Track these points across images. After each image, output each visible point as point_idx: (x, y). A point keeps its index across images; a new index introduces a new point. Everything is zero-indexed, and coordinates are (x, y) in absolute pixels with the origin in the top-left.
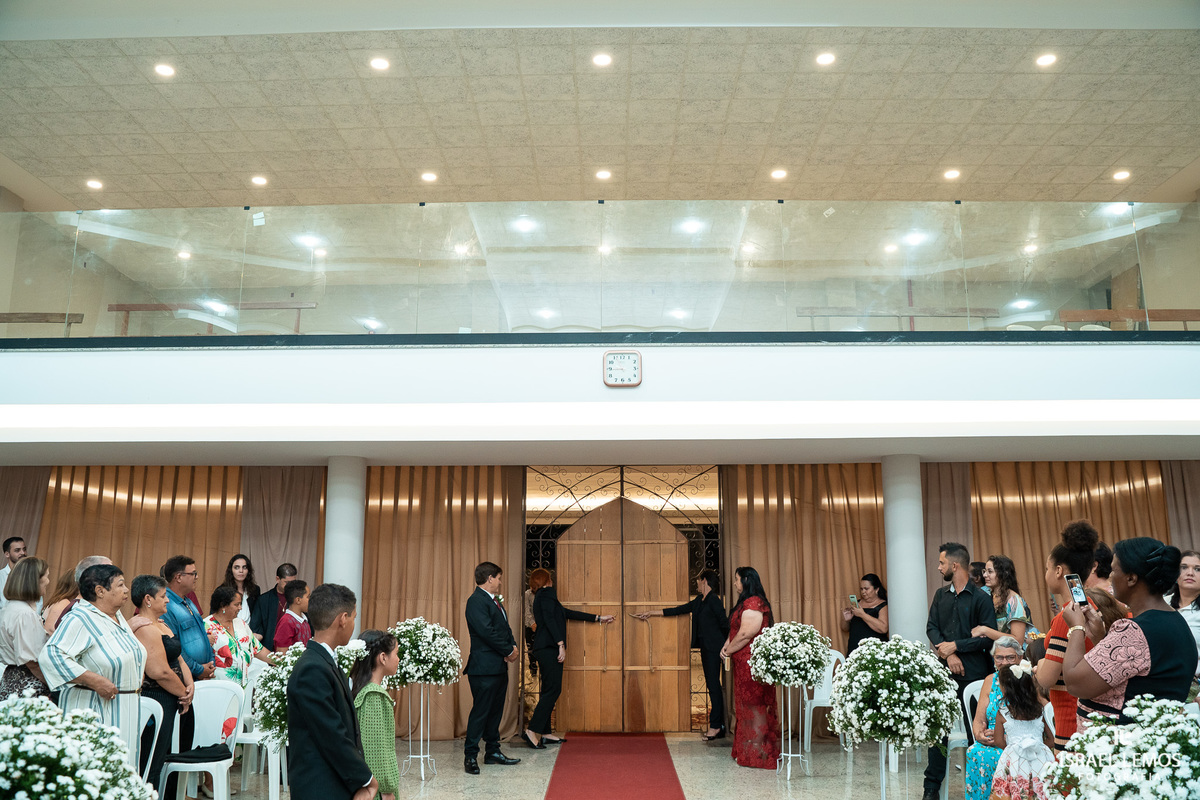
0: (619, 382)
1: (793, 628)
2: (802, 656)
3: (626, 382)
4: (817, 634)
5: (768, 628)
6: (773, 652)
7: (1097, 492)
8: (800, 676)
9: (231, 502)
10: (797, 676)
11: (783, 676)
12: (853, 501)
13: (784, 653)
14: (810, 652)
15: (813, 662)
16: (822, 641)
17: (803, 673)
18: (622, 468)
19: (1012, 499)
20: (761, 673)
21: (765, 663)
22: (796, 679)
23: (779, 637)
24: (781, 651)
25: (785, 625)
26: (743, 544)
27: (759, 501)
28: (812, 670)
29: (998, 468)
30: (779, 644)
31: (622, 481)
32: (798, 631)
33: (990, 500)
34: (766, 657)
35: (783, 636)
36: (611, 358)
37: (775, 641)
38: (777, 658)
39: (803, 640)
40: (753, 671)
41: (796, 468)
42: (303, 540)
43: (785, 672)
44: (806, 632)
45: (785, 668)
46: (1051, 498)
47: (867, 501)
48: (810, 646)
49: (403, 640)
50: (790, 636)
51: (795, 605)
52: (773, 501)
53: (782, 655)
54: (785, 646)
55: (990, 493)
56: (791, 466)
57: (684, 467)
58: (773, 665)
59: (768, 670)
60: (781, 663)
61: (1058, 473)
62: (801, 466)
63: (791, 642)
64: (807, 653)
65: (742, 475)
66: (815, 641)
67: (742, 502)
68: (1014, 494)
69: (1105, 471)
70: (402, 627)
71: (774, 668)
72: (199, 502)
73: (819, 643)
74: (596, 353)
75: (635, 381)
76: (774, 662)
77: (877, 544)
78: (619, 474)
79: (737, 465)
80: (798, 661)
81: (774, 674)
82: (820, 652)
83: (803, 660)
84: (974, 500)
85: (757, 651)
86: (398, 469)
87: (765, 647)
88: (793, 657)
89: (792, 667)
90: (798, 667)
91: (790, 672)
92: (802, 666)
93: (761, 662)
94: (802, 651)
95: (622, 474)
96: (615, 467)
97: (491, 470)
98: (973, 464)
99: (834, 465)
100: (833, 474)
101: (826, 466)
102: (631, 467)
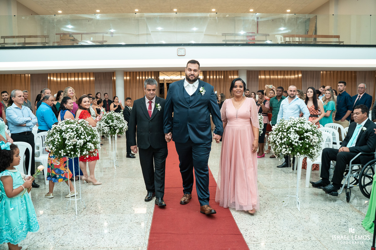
0: (181, 55)
3: (182, 55)
7: (286, 77)
9: (92, 79)
19: (268, 77)
27: (211, 77)
29: (265, 72)
31: (181, 75)
33: (263, 77)
36: (179, 49)
42: (109, 89)
52: (215, 77)
55: (263, 75)
56: (219, 71)
61: (279, 73)
62: (221, 71)
65: (208, 73)
67: (208, 77)
69: (289, 73)
72: (84, 79)
74: (176, 48)
75: (184, 55)
79: (207, 71)
84: (259, 77)
86: (130, 72)
95: (181, 73)
96: (180, 71)
97: (151, 72)
98: (260, 71)
99: (228, 71)
100: (228, 73)
101: (227, 71)
102: (182, 71)
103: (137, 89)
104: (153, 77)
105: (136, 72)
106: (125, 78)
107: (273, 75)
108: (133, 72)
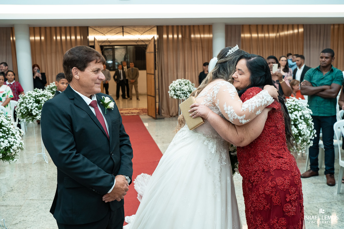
1: (183, 81)
2: (185, 90)
4: (190, 83)
5: (174, 81)
6: (176, 89)
7: (282, 34)
8: (185, 96)
10: (184, 96)
11: (179, 96)
12: (202, 36)
13: (180, 89)
14: (188, 88)
15: (189, 91)
16: (192, 85)
17: (186, 95)
18: (123, 27)
19: (255, 35)
20: (172, 95)
21: (174, 92)
22: (184, 97)
23: (178, 84)
24: (179, 88)
25: (180, 80)
26: (165, 53)
27: (170, 36)
28: (189, 94)
29: (251, 26)
30: (179, 86)
31: (123, 32)
32: (184, 82)
33: (247, 35)
34: (174, 90)
35: (180, 84)
37: (177, 85)
38: (178, 90)
39: (186, 85)
40: (170, 95)
41: (183, 27)
43: (180, 95)
44: (187, 82)
45: (180, 94)
46: (267, 35)
47: (207, 36)
48: (188, 87)
49: (53, 89)
50: (182, 84)
51: (182, 73)
52: (175, 36)
53: (179, 89)
54: (180, 87)
55: (247, 33)
56: (182, 26)
57: (145, 26)
58: (176, 93)
59: (175, 94)
60: (179, 92)
61: (270, 28)
62: (185, 26)
63: (182, 85)
64: (187, 89)
65: (165, 29)
66: (190, 85)
67: (165, 36)
68: (255, 33)
69: (286, 27)
70: (52, 85)
71: (177, 94)
73: (191, 86)
76: (177, 92)
77: (210, 53)
78: (122, 28)
79: (163, 26)
80: (184, 91)
81: (177, 95)
82: (191, 88)
83: (186, 91)
84: (242, 35)
85: (172, 88)
86: (40, 28)
87: (174, 87)
88: (183, 90)
89: (182, 93)
90: (184, 93)
91: (182, 95)
92: (185, 93)
93: (173, 92)
94: (186, 88)
95: (123, 29)
96: (120, 26)
97: (75, 28)
98: (243, 25)
99: (196, 26)
100: (196, 29)
101: (194, 26)
102: (126, 26)
103: (53, 55)
104: (79, 37)
105: (50, 28)
106: (32, 38)
107: (263, 32)
108: (45, 28)
